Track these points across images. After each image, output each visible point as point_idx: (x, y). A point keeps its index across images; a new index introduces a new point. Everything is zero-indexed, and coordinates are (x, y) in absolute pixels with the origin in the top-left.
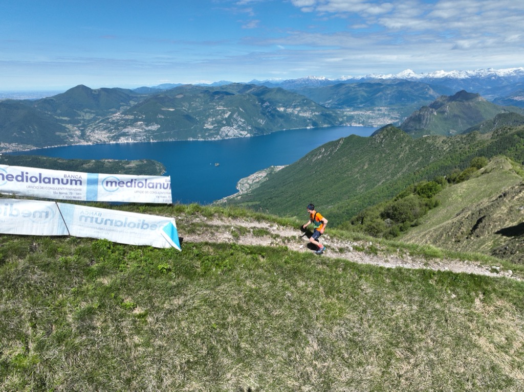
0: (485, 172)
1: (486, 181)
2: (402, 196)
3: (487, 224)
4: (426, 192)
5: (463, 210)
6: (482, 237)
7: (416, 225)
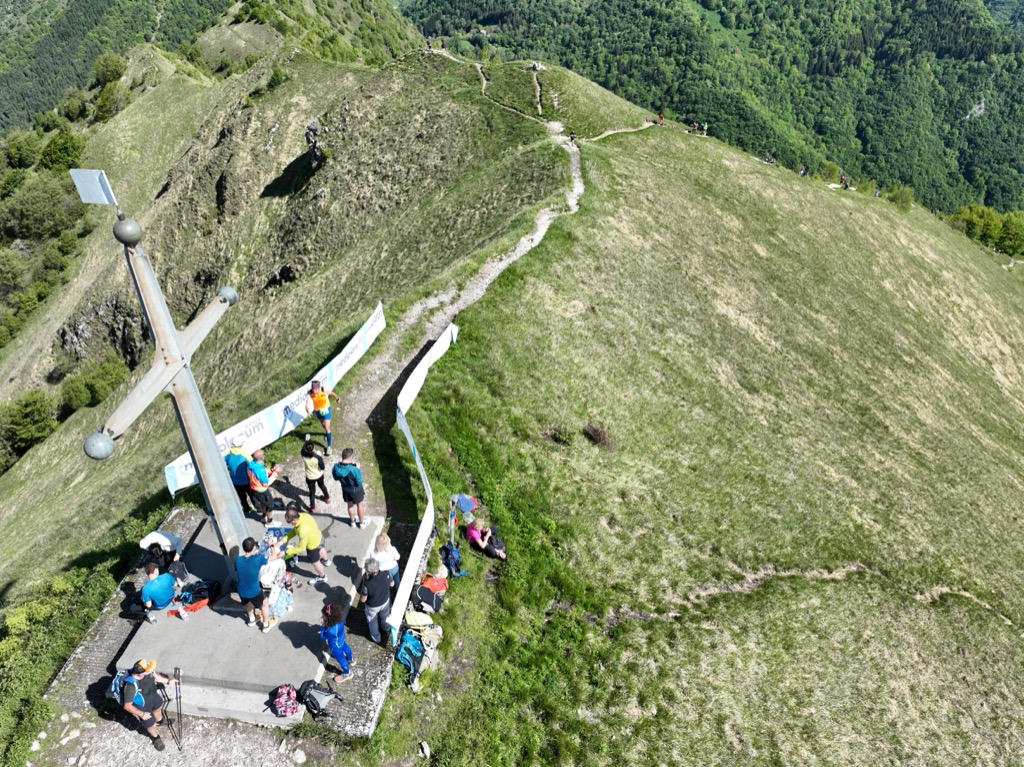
0: (135, 85)
3: (235, 189)
5: (169, 176)
6: (242, 213)
7: (85, 233)
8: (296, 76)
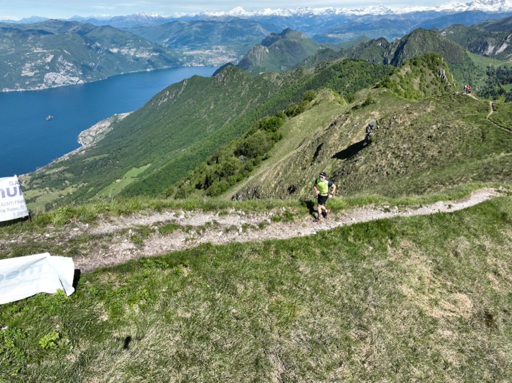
0: (316, 104)
1: (318, 112)
2: (251, 133)
3: (325, 150)
4: (271, 126)
5: (304, 140)
6: (322, 163)
7: (266, 158)
8: (379, 102)
